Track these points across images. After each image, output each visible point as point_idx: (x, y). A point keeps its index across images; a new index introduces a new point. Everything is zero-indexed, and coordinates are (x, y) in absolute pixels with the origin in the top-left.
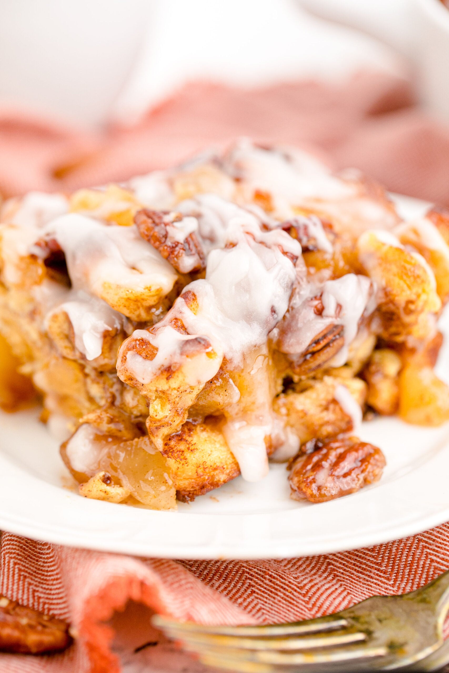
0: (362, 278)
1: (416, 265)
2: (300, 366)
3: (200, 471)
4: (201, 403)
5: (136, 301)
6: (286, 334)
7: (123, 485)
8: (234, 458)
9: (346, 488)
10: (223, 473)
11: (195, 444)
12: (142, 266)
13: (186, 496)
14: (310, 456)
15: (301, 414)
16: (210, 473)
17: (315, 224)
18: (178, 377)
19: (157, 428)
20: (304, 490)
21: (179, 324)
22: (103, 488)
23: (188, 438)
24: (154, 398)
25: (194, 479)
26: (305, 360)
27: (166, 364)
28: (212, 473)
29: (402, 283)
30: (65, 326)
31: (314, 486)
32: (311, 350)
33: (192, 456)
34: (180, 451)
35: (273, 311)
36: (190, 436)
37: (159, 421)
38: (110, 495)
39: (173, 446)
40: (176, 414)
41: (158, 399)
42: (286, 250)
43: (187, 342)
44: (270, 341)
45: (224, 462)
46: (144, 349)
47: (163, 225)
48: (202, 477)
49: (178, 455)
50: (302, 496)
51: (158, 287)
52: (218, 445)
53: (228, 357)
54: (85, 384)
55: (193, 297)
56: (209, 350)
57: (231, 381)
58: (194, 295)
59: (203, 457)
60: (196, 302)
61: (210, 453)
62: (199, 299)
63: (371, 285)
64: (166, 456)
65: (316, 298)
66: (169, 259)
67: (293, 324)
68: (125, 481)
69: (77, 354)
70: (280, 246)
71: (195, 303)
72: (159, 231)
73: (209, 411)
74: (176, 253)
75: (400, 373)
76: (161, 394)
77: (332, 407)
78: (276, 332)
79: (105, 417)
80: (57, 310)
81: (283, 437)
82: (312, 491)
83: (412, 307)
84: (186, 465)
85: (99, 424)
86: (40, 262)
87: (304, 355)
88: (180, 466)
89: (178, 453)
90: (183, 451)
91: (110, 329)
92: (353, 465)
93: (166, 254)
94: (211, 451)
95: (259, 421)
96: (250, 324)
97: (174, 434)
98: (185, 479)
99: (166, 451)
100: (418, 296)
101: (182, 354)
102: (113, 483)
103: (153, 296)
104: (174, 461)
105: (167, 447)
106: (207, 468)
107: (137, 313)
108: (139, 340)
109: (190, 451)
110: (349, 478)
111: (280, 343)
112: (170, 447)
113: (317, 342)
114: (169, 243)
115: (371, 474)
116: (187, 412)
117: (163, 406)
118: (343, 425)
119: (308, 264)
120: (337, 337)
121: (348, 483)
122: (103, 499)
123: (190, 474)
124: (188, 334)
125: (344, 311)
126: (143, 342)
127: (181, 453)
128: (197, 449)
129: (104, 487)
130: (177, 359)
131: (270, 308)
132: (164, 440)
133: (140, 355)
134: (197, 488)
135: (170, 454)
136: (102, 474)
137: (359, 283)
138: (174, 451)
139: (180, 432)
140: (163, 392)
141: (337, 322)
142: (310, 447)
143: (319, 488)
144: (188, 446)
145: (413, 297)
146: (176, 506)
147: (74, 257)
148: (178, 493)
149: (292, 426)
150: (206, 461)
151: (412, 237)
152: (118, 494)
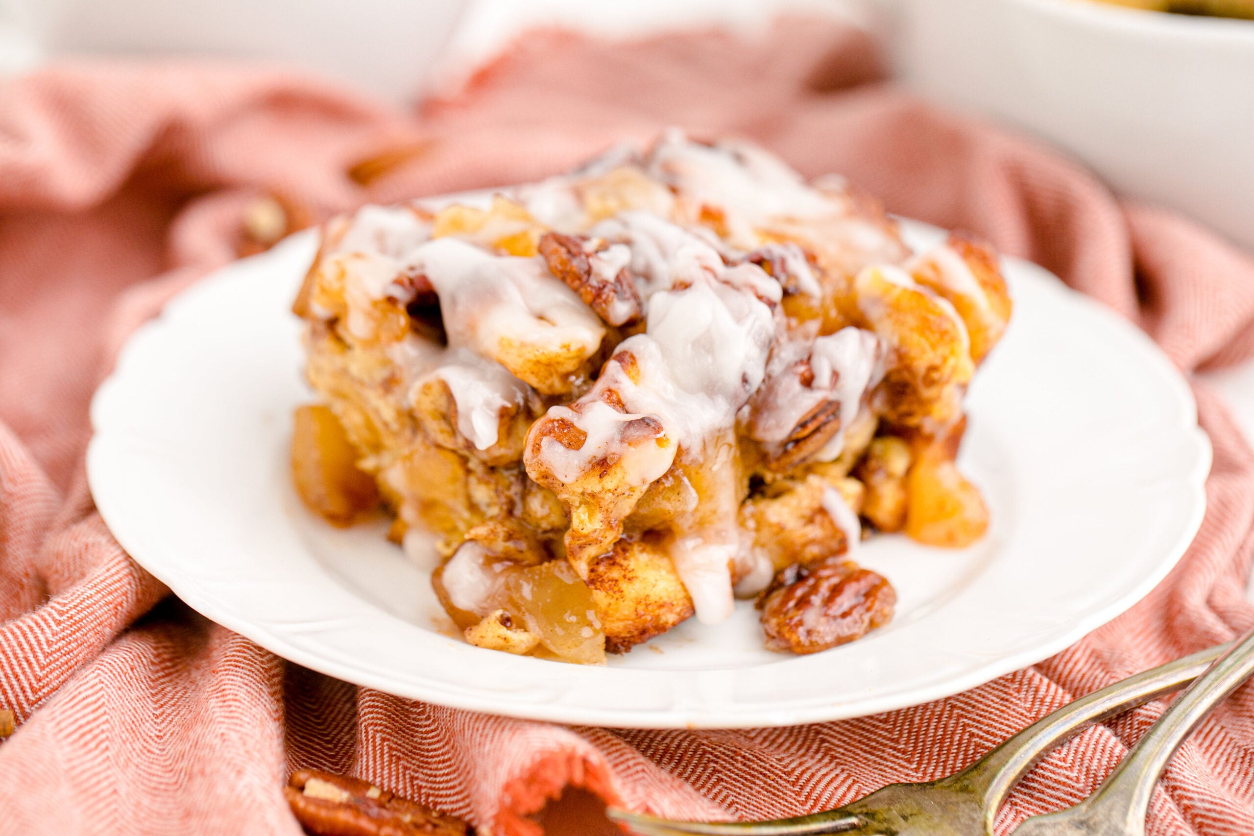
0: (866, 334)
1: (942, 316)
2: (778, 459)
3: (641, 609)
4: (642, 511)
5: (549, 365)
6: (761, 414)
7: (528, 629)
8: (685, 590)
9: (846, 632)
10: (671, 612)
11: (633, 570)
12: (554, 314)
13: (619, 645)
14: (792, 588)
15: (775, 529)
16: (653, 611)
17: (795, 256)
18: (615, 473)
19: (581, 547)
20: (787, 636)
21: (614, 398)
22: (502, 633)
23: (623, 562)
24: (577, 504)
25: (632, 620)
26: (786, 452)
27: (600, 455)
28: (657, 612)
29: (923, 342)
30: (443, 402)
31: (801, 630)
32: (795, 436)
33: (630, 586)
34: (612, 580)
35: (745, 380)
36: (625, 559)
37: (586, 536)
38: (512, 643)
39: (603, 573)
40: (609, 528)
41: (583, 505)
42: (762, 292)
43: (631, 423)
44: (737, 424)
45: (672, 596)
46: (566, 434)
47: (583, 257)
48: (643, 618)
49: (610, 586)
50: (783, 644)
51: (579, 346)
52: (663, 573)
53: (684, 446)
54: (466, 484)
55: (632, 360)
56: (660, 435)
57: (686, 480)
58: (632, 357)
59: (645, 588)
60: (637, 367)
61: (654, 582)
62: (641, 363)
63: (879, 345)
64: (592, 587)
65: (801, 362)
66: (594, 305)
67: (771, 399)
68: (531, 623)
69: (460, 441)
70: (753, 288)
71: (635, 368)
72: (577, 264)
73: (649, 525)
74: (604, 297)
75: (909, 471)
76: (589, 499)
77: (818, 519)
78: (746, 410)
79: (501, 531)
80: (430, 377)
81: (750, 563)
82: (799, 637)
83: (935, 375)
84: (621, 600)
85: (491, 541)
86: (401, 307)
87: (784, 444)
88: (613, 601)
89: (610, 583)
90: (617, 581)
91: (509, 405)
92: (853, 602)
93: (589, 298)
94: (656, 580)
95: (720, 537)
96: (712, 399)
97: (603, 556)
98: (619, 620)
99: (593, 580)
100: (945, 359)
101: (622, 441)
102: (514, 626)
103: (572, 358)
104: (604, 593)
105: (593, 574)
106: (650, 604)
107: (548, 382)
108: (558, 421)
109: (627, 580)
110: (849, 619)
111: (751, 426)
112: (598, 575)
113: (803, 425)
114: (594, 282)
115: (879, 614)
116: (622, 525)
117: (591, 515)
118: (834, 545)
119: (789, 314)
120: (831, 418)
121: (849, 628)
122: (500, 649)
123: (626, 613)
124: (627, 412)
125: (842, 382)
126: (564, 424)
127: (614, 583)
128: (636, 577)
129: (503, 631)
130: (616, 447)
131: (740, 376)
132: (589, 564)
133: (560, 442)
134: (636, 633)
135: (598, 584)
136: (499, 613)
137: (862, 342)
138: (603, 580)
139: (611, 554)
140: (593, 495)
141: (832, 396)
142: (789, 575)
143: (809, 633)
144: (623, 573)
145: (937, 362)
146: (605, 659)
147: (454, 301)
148: (608, 640)
149: (763, 546)
150: (650, 594)
151: (929, 274)
152: (522, 642)
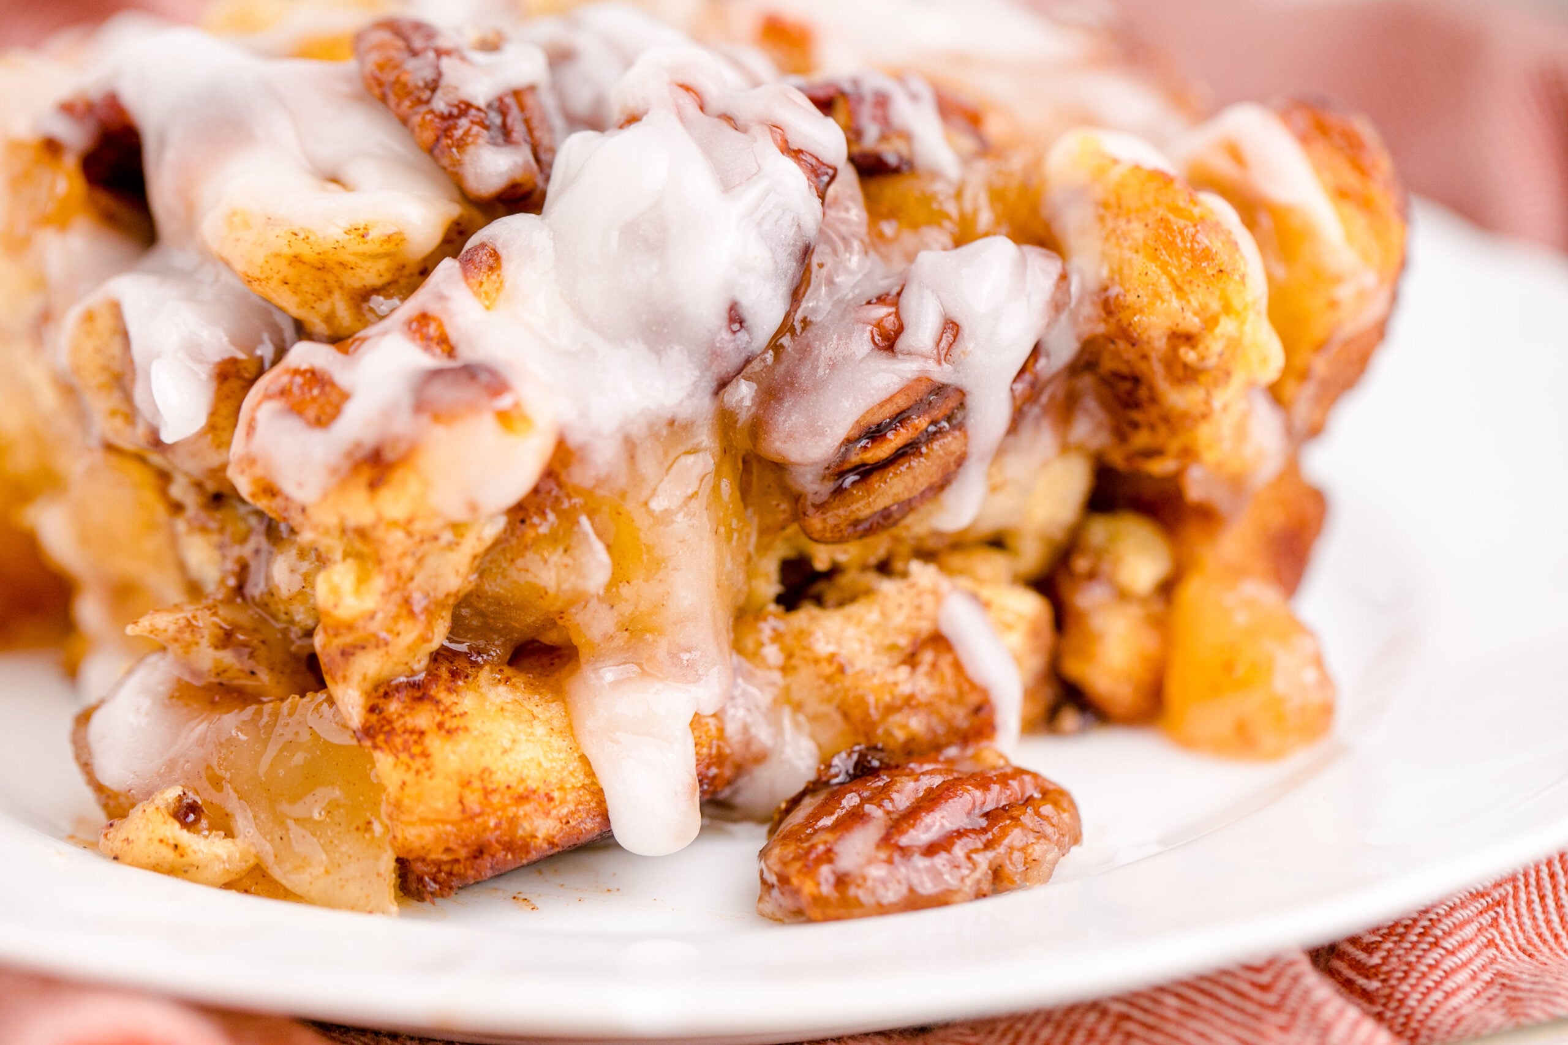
0: (1034, 255)
1: (1204, 222)
2: (821, 507)
3: (473, 800)
4: (493, 587)
5: (321, 268)
6: (780, 400)
7: (236, 832)
8: (591, 774)
9: (928, 887)
10: (547, 814)
11: (463, 714)
12: (353, 172)
13: (427, 878)
14: (836, 795)
15: (828, 670)
16: (504, 808)
17: (914, 97)
18: (404, 483)
19: (346, 653)
20: (795, 881)
21: (432, 330)
22: (168, 834)
23: (443, 696)
25: (454, 823)
26: (839, 491)
27: (370, 438)
28: (511, 811)
29: (1153, 269)
30: (113, 346)
31: (825, 870)
32: (855, 459)
33: (448, 747)
34: (412, 732)
35: (736, 318)
36: (450, 690)
37: (350, 627)
38: (191, 858)
39: (395, 716)
40: (404, 612)
41: (348, 560)
42: (795, 144)
44: (725, 420)
45: (553, 779)
46: (314, 400)
47: (431, 55)
48: (479, 820)
49: (406, 742)
50: (788, 902)
51: (391, 230)
52: (540, 730)
53: (575, 439)
55: (491, 261)
56: (505, 402)
57: (584, 521)
58: (495, 255)
59: (482, 753)
60: (499, 276)
61: (507, 744)
62: (510, 269)
63: (1064, 277)
64: (368, 743)
65: (881, 300)
66: (437, 152)
67: (804, 371)
68: (243, 823)
69: (141, 430)
70: (775, 128)
71: (494, 277)
72: (417, 71)
73: (525, 622)
74: (458, 133)
75: (1167, 588)
76: (358, 545)
77: (927, 657)
78: (744, 392)
79: (206, 622)
80: (95, 299)
81: (763, 735)
82: (818, 884)
83: (1189, 356)
84: (426, 774)
86: (71, 162)
87: (838, 471)
88: (409, 777)
89: (407, 736)
90: (422, 733)
91: (241, 356)
92: (962, 822)
93: (428, 136)
94: (514, 741)
95: (687, 672)
96: (658, 353)
97: (403, 679)
98: (424, 821)
99: (371, 727)
100: (1211, 322)
101: (417, 410)
102: (204, 823)
103: (376, 257)
104: (391, 759)
105: (374, 718)
106: (494, 791)
107: (324, 307)
108: (303, 373)
109: (443, 732)
110: (940, 860)
111: (758, 427)
112: (384, 718)
113: (875, 434)
114: (440, 104)
115: (1017, 856)
116: (447, 615)
117: (361, 581)
118: (961, 717)
120: (945, 426)
121: (937, 875)
122: (172, 871)
123: (440, 805)
124: (449, 357)
125: (968, 343)
126: (315, 378)
127: (415, 737)
128: (466, 729)
129: (174, 831)
130: (403, 425)
131: (727, 307)
132: (368, 695)
133: (301, 415)
134: (463, 853)
135: (381, 737)
136: (172, 793)
137: (1022, 265)
138: (393, 729)
139: (422, 676)
140: (362, 533)
141: (942, 373)
142: (842, 764)
143: (842, 881)
144: (439, 718)
145: (1192, 322)
146: (394, 908)
147: (162, 143)
148: (402, 863)
150: (494, 768)
151: (1223, 167)
152: (218, 857)
